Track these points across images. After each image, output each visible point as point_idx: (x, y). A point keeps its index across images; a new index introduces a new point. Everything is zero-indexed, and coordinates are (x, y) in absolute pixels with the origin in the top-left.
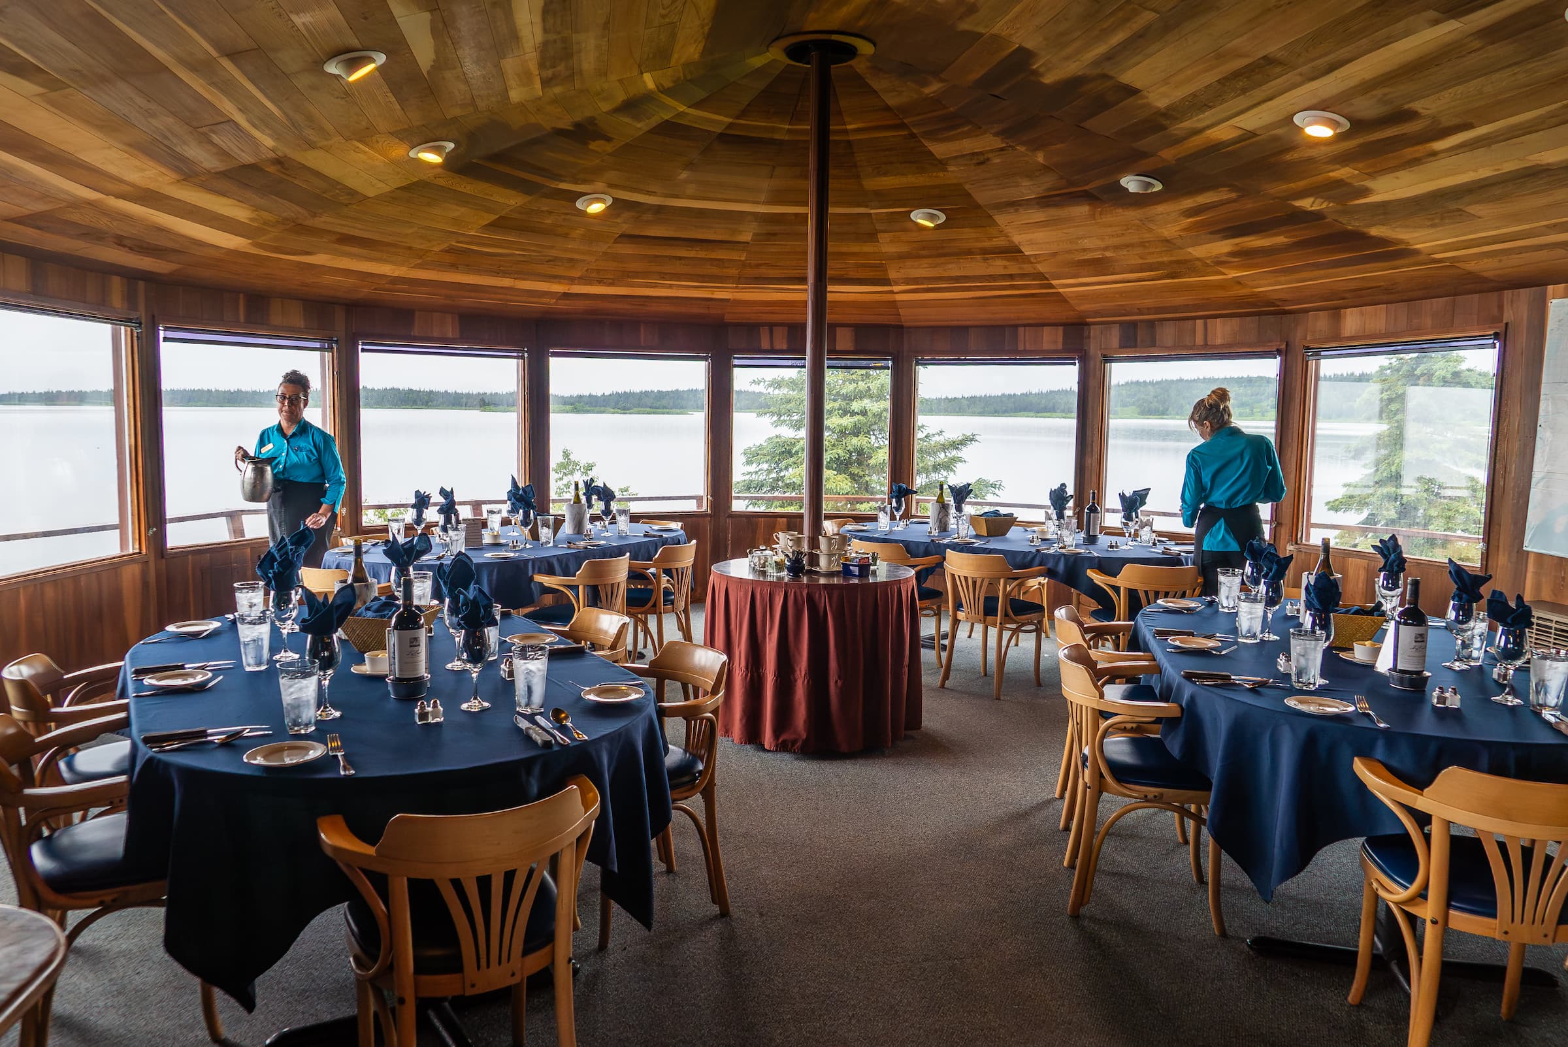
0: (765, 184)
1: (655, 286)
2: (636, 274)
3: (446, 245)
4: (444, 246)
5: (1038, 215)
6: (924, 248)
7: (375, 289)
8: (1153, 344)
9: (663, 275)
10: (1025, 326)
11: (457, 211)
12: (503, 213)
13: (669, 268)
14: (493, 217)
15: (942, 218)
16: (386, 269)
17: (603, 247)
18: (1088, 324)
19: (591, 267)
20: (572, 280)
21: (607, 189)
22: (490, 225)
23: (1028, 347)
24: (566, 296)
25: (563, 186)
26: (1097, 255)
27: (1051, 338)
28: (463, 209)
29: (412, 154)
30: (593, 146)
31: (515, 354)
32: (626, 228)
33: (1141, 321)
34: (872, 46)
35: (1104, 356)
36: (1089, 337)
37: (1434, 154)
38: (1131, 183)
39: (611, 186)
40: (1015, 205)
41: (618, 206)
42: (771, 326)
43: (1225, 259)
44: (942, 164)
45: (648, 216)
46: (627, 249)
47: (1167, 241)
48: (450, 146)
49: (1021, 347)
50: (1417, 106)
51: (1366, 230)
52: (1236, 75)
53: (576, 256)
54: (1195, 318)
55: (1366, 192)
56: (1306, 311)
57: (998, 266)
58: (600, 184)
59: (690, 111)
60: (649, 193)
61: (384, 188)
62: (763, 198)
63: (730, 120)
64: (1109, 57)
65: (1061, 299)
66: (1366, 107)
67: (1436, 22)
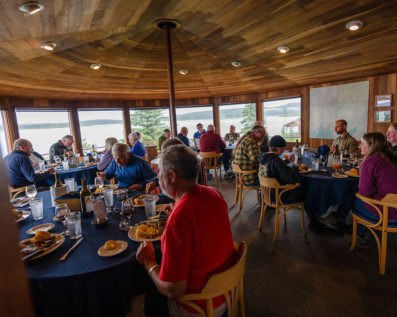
0: (144, 63)
1: (109, 90)
2: (104, 87)
3: (47, 78)
4: (46, 79)
5: (210, 72)
6: (180, 80)
7: (20, 92)
8: (229, 101)
9: (112, 87)
10: (200, 98)
11: (53, 67)
12: (67, 69)
13: (114, 86)
14: (63, 70)
15: (187, 72)
16: (25, 85)
17: (96, 80)
18: (214, 97)
19: (91, 85)
20: (85, 89)
21: (100, 62)
22: (63, 72)
23: (201, 103)
24: (83, 93)
25: (87, 61)
26: (221, 81)
27: (206, 101)
28: (54, 67)
29: (41, 47)
30: (99, 49)
31: (67, 111)
32: (103, 74)
33: (226, 96)
34: (180, 25)
35: (218, 104)
36: (214, 100)
37: (303, 57)
38: (234, 64)
39: (102, 61)
40: (205, 69)
41: (102, 67)
42: (139, 100)
43: (248, 82)
44: (189, 58)
45: (111, 71)
46: (103, 80)
47: (237, 78)
48: (55, 45)
49: (199, 103)
50: (305, 46)
51: (280, 75)
52: (270, 37)
53: (88, 82)
54: (237, 95)
55: (285, 65)
56: (261, 93)
57: (197, 84)
58: (99, 61)
59: (128, 40)
60: (112, 64)
61: (29, 58)
62: (143, 66)
63: (138, 44)
64: (242, 31)
65: (210, 92)
66: (295, 46)
67: (320, 25)
